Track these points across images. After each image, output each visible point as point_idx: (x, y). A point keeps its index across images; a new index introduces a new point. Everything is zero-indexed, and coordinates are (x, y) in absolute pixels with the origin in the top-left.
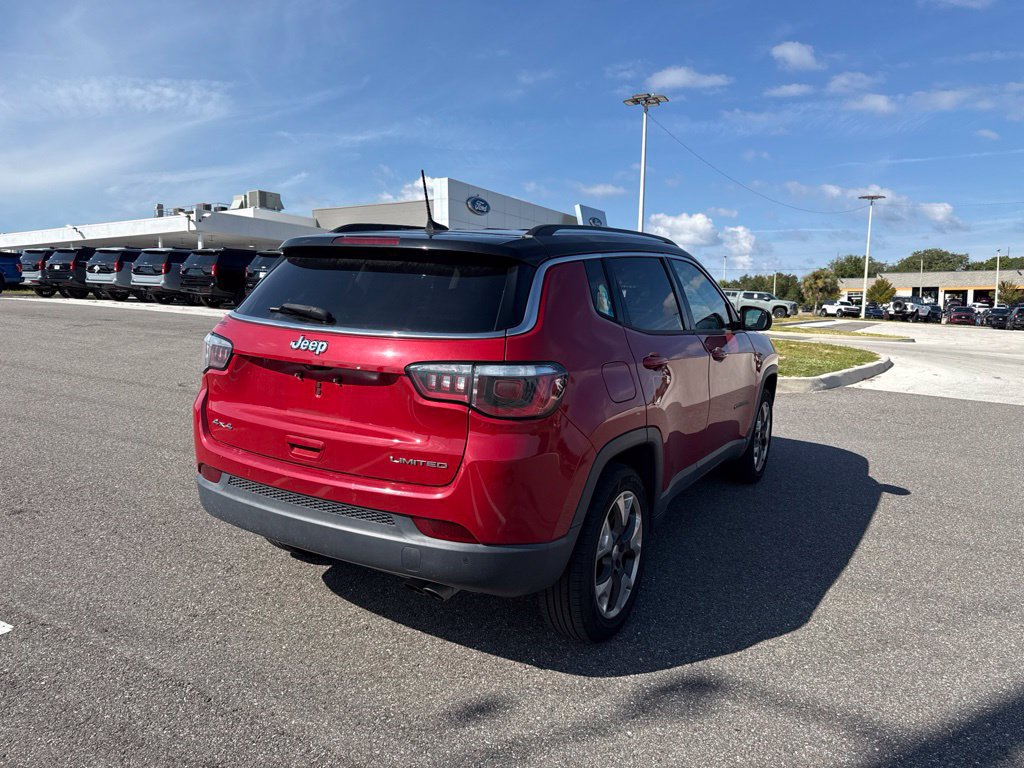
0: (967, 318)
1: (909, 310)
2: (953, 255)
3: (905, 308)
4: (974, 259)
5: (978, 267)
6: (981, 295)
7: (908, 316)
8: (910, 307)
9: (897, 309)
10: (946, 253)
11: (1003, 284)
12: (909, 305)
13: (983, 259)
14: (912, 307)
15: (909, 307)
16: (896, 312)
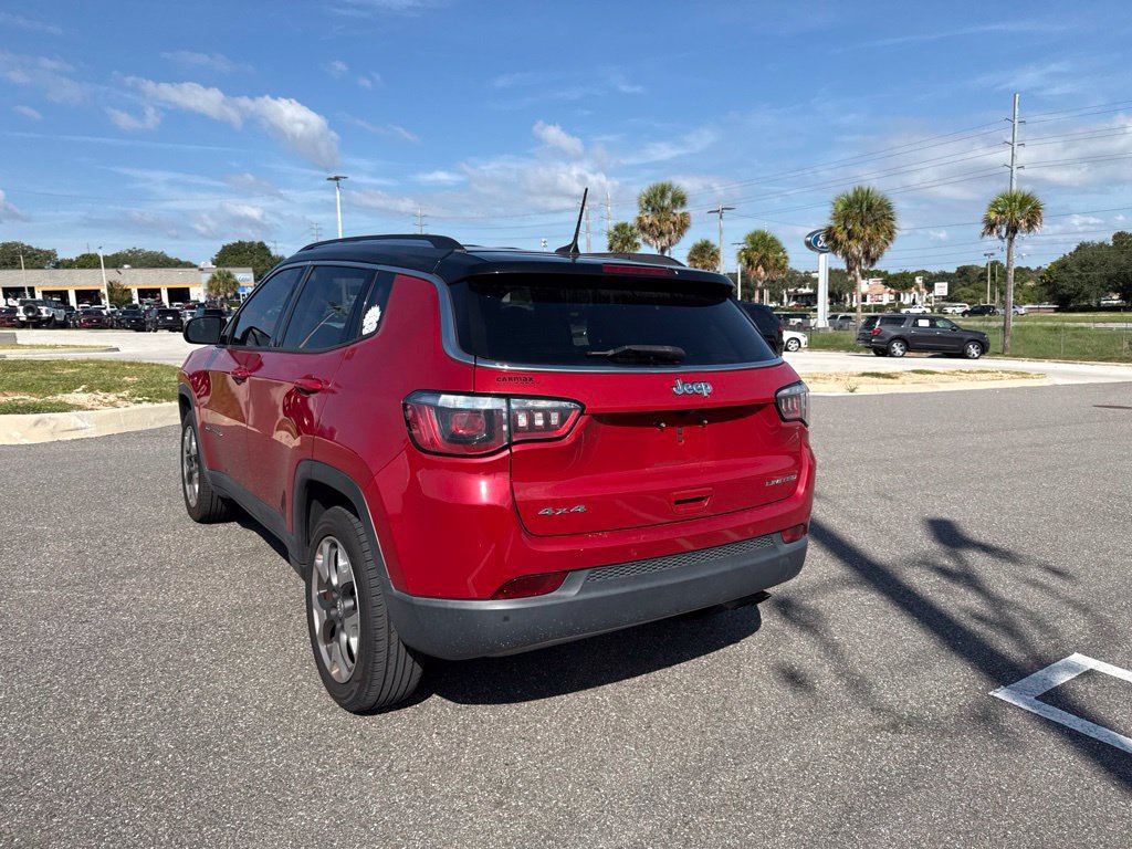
0: (99, 321)
1: (45, 315)
2: (38, 250)
3: (39, 313)
4: (61, 256)
5: (69, 265)
6: (81, 296)
7: (44, 322)
8: (45, 312)
9: (30, 314)
10: (29, 247)
11: (111, 283)
12: (43, 309)
13: (73, 255)
14: (47, 312)
15: (43, 311)
16: (28, 318)
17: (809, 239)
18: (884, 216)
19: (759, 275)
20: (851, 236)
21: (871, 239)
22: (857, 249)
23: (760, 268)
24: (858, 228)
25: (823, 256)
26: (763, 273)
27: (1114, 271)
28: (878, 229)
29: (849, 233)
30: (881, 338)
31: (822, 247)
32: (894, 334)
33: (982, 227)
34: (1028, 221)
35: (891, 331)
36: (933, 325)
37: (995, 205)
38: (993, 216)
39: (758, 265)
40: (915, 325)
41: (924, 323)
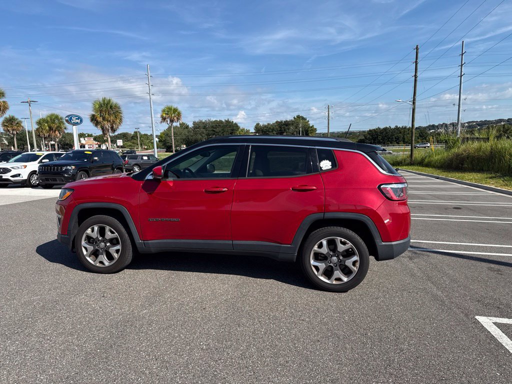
17: (67, 118)
18: (117, 111)
19: (57, 135)
20: (104, 119)
21: (114, 122)
22: (107, 125)
23: (57, 132)
24: (107, 116)
25: (74, 127)
26: (59, 135)
27: (184, 137)
28: (116, 117)
29: (103, 118)
30: (130, 165)
31: (74, 123)
32: (134, 163)
33: (160, 119)
34: (177, 118)
35: (133, 162)
36: (149, 159)
37: (164, 111)
38: (164, 115)
39: (55, 131)
40: (142, 159)
41: (145, 158)
